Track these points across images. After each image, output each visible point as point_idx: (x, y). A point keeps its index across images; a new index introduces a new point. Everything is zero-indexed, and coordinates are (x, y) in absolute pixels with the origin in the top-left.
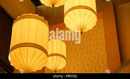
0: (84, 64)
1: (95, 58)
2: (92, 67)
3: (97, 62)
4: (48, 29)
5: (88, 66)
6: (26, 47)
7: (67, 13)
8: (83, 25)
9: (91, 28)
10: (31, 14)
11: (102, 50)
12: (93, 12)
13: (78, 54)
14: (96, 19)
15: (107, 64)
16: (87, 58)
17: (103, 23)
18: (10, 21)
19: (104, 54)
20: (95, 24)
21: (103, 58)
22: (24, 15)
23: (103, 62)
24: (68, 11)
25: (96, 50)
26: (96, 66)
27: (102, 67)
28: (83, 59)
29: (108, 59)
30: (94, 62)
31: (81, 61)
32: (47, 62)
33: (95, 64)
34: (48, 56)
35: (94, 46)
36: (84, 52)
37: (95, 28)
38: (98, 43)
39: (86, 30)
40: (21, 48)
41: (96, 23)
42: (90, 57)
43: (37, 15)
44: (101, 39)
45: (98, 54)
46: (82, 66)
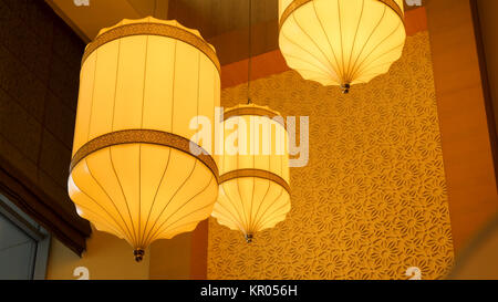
0: (358, 207)
1: (400, 183)
2: (391, 219)
3: (409, 198)
4: (218, 76)
5: (374, 213)
6: (136, 147)
7: (289, 12)
8: (354, 58)
9: (384, 69)
10: (152, 19)
11: (425, 154)
12: (388, 9)
13: (334, 171)
14: (401, 34)
15: (446, 205)
16: (368, 183)
17: (428, 49)
18: (71, 46)
19: (434, 168)
20: (397, 55)
21: (430, 182)
22: (125, 22)
23: (430, 199)
24: (294, 6)
25: (404, 152)
26: (404, 213)
27: (427, 216)
28: (355, 189)
29: (450, 187)
30: (397, 199)
31: (346, 197)
32: (216, 200)
33: (399, 208)
34: (220, 180)
35: (396, 138)
36: (355, 162)
37: (397, 68)
38: (409, 124)
39: (364, 77)
40: (115, 149)
41: (401, 48)
42: (379, 182)
43: (174, 23)
44: (420, 110)
45: (413, 168)
46: (350, 217)
